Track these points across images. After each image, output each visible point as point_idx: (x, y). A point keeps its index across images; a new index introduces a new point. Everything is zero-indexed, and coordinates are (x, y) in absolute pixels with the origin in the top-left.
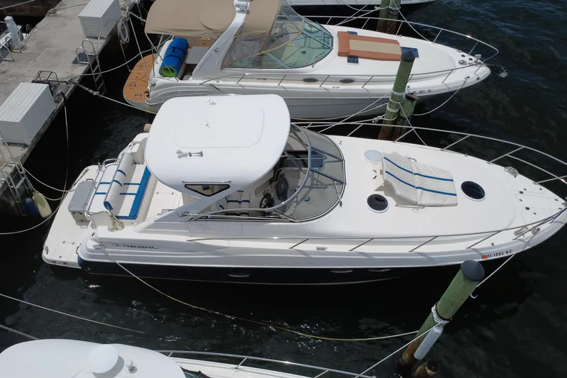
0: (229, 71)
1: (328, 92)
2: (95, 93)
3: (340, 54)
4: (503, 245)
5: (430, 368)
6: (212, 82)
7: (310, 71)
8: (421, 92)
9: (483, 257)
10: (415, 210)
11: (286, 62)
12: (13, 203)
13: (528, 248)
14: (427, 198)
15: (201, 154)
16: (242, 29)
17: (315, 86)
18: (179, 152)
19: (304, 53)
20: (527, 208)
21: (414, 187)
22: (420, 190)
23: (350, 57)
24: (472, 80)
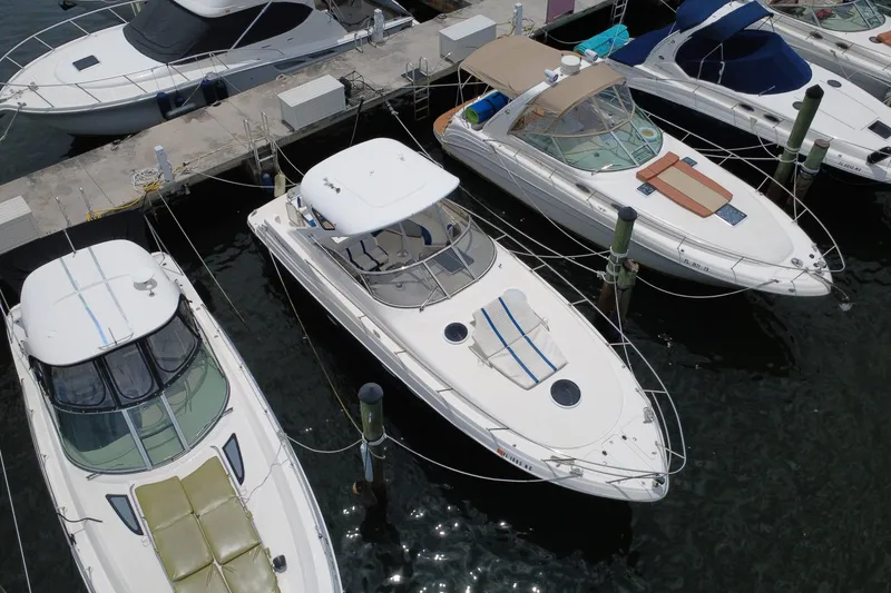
0: (513, 139)
1: (592, 210)
2: (393, 112)
3: (639, 176)
4: (529, 458)
5: (357, 487)
6: (495, 144)
7: (586, 177)
8: (694, 265)
9: (499, 451)
10: (481, 363)
11: (570, 157)
12: (255, 172)
13: (556, 483)
14: (504, 361)
15: (338, 190)
16: (536, 100)
17: (583, 196)
18: (325, 180)
19: (597, 155)
20: (604, 453)
21: (506, 345)
22: (506, 351)
23: (647, 184)
24: (781, 287)
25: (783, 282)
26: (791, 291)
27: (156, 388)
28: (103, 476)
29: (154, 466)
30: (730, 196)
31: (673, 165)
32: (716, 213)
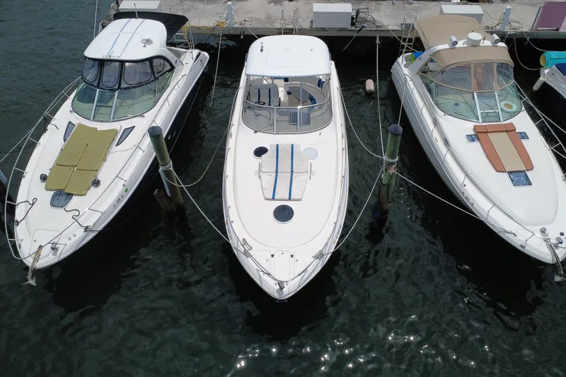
3: (475, 128)
4: (234, 232)
6: (408, 78)
8: (467, 198)
10: (256, 173)
14: (268, 178)
19: (457, 104)
20: (273, 256)
21: (277, 172)
22: (274, 174)
23: (476, 135)
24: (516, 241)
25: (519, 237)
26: (522, 246)
27: (117, 87)
28: (75, 114)
29: (94, 120)
30: (531, 168)
31: (507, 131)
32: (510, 173)
